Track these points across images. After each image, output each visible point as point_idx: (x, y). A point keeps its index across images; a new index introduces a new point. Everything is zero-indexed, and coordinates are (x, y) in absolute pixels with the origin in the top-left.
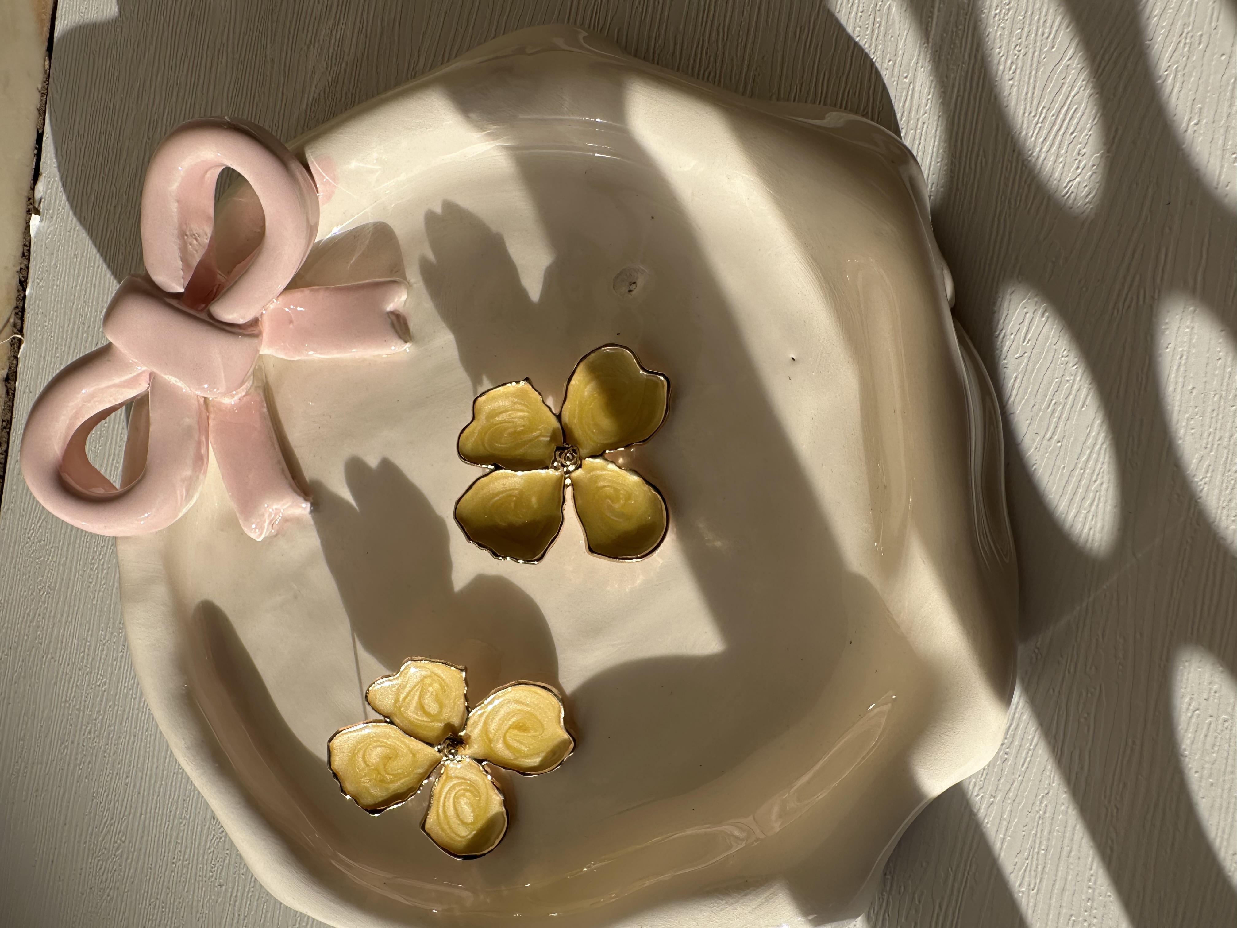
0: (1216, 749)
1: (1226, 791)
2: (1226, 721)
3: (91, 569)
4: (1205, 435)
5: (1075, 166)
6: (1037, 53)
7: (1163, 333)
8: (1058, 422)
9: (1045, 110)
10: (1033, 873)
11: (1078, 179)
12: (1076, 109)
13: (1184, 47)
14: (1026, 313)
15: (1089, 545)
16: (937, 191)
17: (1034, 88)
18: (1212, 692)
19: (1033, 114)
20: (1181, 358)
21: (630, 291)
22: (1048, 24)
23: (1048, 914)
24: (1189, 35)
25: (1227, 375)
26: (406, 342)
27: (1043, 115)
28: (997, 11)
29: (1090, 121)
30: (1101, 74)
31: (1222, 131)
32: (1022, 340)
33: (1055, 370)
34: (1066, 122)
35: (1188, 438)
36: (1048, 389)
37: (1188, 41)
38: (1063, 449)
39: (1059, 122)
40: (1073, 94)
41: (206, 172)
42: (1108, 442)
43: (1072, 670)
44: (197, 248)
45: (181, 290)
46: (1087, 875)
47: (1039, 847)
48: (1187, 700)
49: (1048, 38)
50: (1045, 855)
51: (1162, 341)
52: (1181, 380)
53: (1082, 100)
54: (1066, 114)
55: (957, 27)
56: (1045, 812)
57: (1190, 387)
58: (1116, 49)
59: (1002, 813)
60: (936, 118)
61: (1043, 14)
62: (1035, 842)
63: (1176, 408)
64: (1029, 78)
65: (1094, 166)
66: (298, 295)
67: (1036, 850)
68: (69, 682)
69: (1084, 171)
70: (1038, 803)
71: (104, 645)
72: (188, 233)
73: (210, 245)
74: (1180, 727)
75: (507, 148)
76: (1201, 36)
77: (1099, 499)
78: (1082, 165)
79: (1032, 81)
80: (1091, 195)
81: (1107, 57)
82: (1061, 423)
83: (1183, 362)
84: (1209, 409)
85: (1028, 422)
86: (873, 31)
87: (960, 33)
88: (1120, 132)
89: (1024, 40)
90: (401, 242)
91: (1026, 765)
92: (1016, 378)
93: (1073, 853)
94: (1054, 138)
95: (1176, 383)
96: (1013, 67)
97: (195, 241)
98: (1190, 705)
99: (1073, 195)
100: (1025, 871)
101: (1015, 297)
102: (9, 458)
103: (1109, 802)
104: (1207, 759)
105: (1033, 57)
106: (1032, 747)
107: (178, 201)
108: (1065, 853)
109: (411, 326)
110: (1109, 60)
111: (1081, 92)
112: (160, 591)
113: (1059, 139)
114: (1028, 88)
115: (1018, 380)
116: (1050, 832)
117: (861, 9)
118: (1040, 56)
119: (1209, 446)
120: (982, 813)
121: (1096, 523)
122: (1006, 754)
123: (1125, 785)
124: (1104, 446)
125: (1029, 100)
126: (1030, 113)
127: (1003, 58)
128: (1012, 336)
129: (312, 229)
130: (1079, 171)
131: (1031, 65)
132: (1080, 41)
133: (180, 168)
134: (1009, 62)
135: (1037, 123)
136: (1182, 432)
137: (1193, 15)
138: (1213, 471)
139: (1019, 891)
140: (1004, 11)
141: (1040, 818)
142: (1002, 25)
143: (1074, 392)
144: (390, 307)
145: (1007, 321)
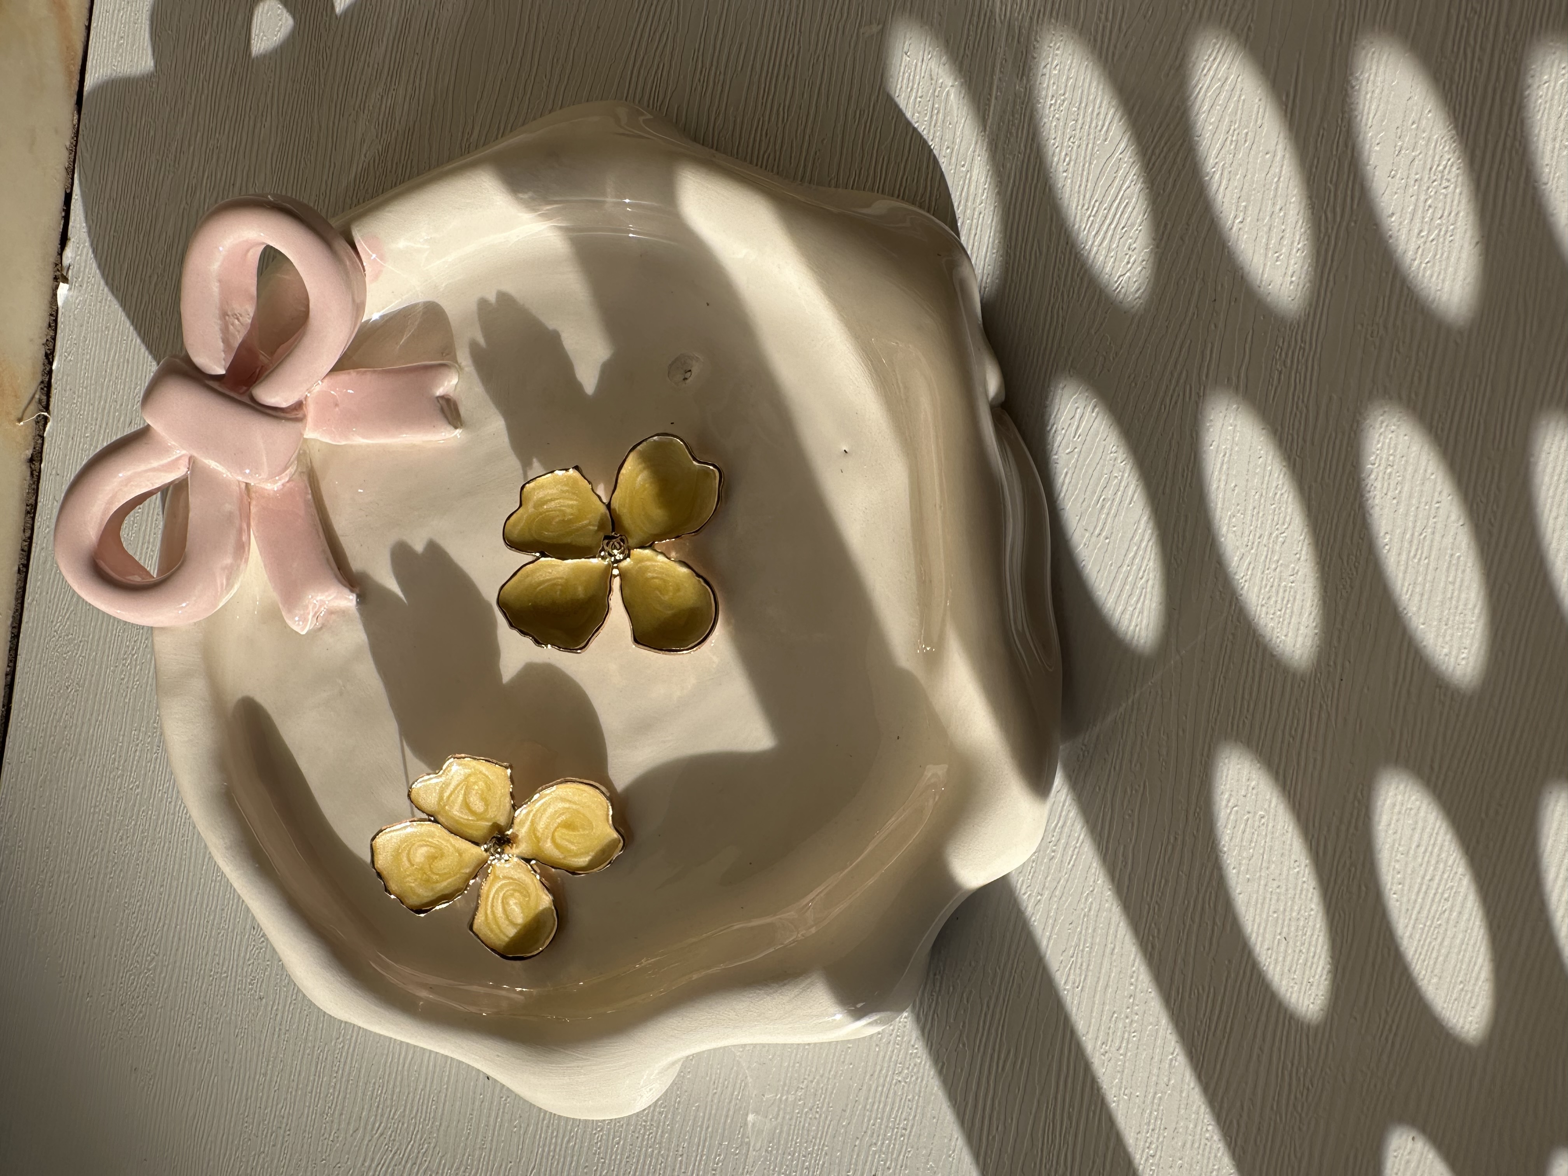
0: (1253, 845)
1: (1261, 887)
2: (1263, 817)
3: (124, 665)
4: (1247, 533)
5: (1126, 261)
6: (1090, 145)
7: (1208, 430)
8: (1106, 519)
9: (1097, 204)
10: (1078, 971)
11: (1128, 274)
12: (1127, 203)
13: (1231, 144)
14: (1077, 408)
15: (1135, 642)
16: (993, 282)
17: (1087, 181)
18: (1250, 788)
19: (1086, 207)
20: (1224, 455)
21: (685, 379)
22: (1102, 116)
23: (1092, 1011)
24: (1236, 132)
25: (1268, 474)
26: (456, 428)
27: (1095, 209)
28: (1053, 102)
29: (1140, 217)
30: (1151, 170)
31: (1266, 229)
32: (1072, 435)
33: (1103, 466)
34: (1118, 216)
35: (1231, 535)
36: (1097, 485)
37: (1234, 138)
38: (1111, 544)
39: (1110, 216)
40: (1124, 188)
41: (248, 251)
42: (1153, 540)
43: (1117, 768)
44: (239, 328)
45: (223, 372)
46: (1129, 972)
47: (1084, 944)
48: (1226, 796)
49: (1100, 131)
50: (1090, 953)
51: (1207, 439)
52: (1224, 478)
53: (1133, 194)
54: (1117, 208)
55: (1013, 116)
56: (1090, 910)
57: (1233, 485)
58: (1166, 144)
59: (1049, 911)
60: (992, 208)
61: (1097, 106)
62: (1080, 940)
63: (1219, 505)
64: (1083, 170)
65: (1143, 261)
66: (343, 377)
67: (1081, 948)
68: (100, 785)
69: (1135, 266)
70: (1083, 900)
71: (137, 745)
72: (229, 313)
73: (252, 324)
74: (1219, 824)
75: (560, 228)
76: (1247, 134)
77: (1145, 596)
78: (1132, 260)
79: (1085, 173)
80: (1141, 291)
81: (1157, 151)
82: (1109, 520)
83: (1226, 460)
84: (1251, 507)
85: (1078, 518)
86: (931, 117)
87: (1016, 122)
88: (1169, 227)
89: (1078, 131)
90: (453, 323)
91: (1072, 863)
92: (1067, 473)
93: (1116, 951)
94: (1106, 232)
95: (1219, 481)
96: (1067, 159)
97: (236, 322)
98: (1229, 801)
99: (1123, 291)
100: (1070, 968)
101: (1067, 392)
102: (34, 545)
103: (1151, 899)
104: (1245, 855)
105: (1086, 150)
106: (1078, 845)
107: (220, 281)
108: (1108, 951)
109: (462, 411)
110: (1159, 155)
111: (1132, 186)
112: (198, 685)
113: (1110, 233)
114: (1081, 181)
115: (1069, 475)
116: (1094, 930)
117: (919, 94)
118: (1093, 148)
119: (1250, 544)
120: (1029, 910)
121: (1142, 621)
122: (1054, 851)
123: (1167, 881)
124: (1150, 544)
125: (1082, 192)
126: (1083, 206)
127: (1058, 149)
128: (1063, 431)
129: (359, 307)
130: (1129, 266)
131: (1085, 158)
132: (1131, 135)
133: (221, 249)
134: (1063, 154)
135: (1090, 217)
136: (1224, 530)
137: (1239, 112)
138: (1254, 568)
139: (1065, 989)
140: (1059, 101)
141: (1084, 916)
142: (1057, 116)
143: (1122, 488)
144: (440, 391)
145: (1059, 416)
